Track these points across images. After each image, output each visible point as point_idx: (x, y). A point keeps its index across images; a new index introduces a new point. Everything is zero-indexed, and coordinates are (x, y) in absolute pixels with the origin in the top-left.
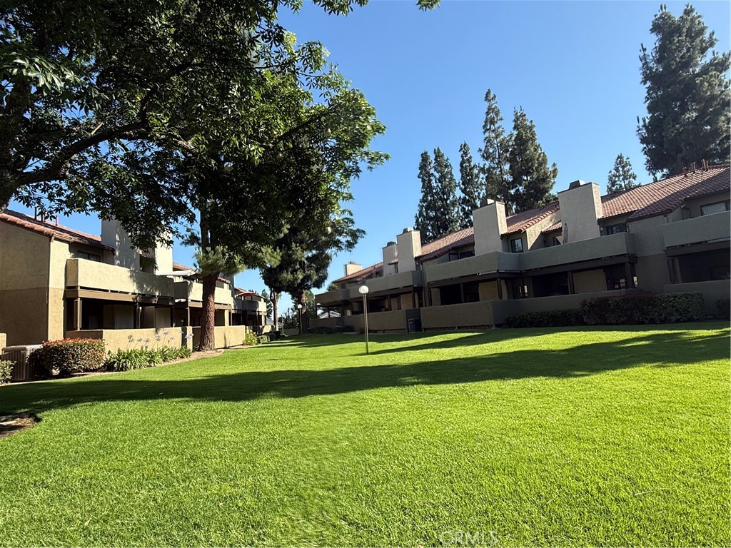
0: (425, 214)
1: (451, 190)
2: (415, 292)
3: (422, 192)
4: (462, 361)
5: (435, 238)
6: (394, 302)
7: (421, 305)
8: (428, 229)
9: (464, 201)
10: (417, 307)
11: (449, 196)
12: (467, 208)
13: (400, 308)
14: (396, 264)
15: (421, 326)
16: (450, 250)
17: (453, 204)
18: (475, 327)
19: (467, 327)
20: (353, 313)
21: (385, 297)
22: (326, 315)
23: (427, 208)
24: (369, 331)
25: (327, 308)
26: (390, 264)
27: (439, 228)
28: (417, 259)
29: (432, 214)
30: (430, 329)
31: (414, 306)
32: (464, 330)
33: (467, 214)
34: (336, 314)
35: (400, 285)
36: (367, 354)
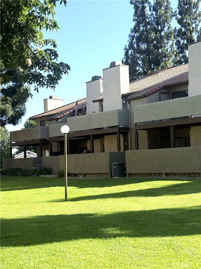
0: (135, 46)
1: (166, 20)
2: (120, 133)
3: (134, 20)
4: (169, 213)
5: (145, 74)
6: (97, 143)
7: (126, 148)
8: (138, 63)
9: (180, 34)
10: (122, 150)
11: (164, 27)
12: (182, 42)
13: (103, 150)
14: (101, 101)
15: (126, 170)
16: (161, 89)
17: (168, 36)
18: (184, 174)
19: (175, 174)
20: (52, 154)
21: (87, 138)
22: (21, 155)
23: (139, 39)
24: (69, 175)
25: (24, 147)
26: (94, 101)
27: (150, 62)
28: (124, 97)
29: (143, 46)
30: (135, 174)
31: (119, 149)
32: (172, 177)
33: (182, 49)
34: (32, 155)
35: (105, 125)
36: (66, 200)
